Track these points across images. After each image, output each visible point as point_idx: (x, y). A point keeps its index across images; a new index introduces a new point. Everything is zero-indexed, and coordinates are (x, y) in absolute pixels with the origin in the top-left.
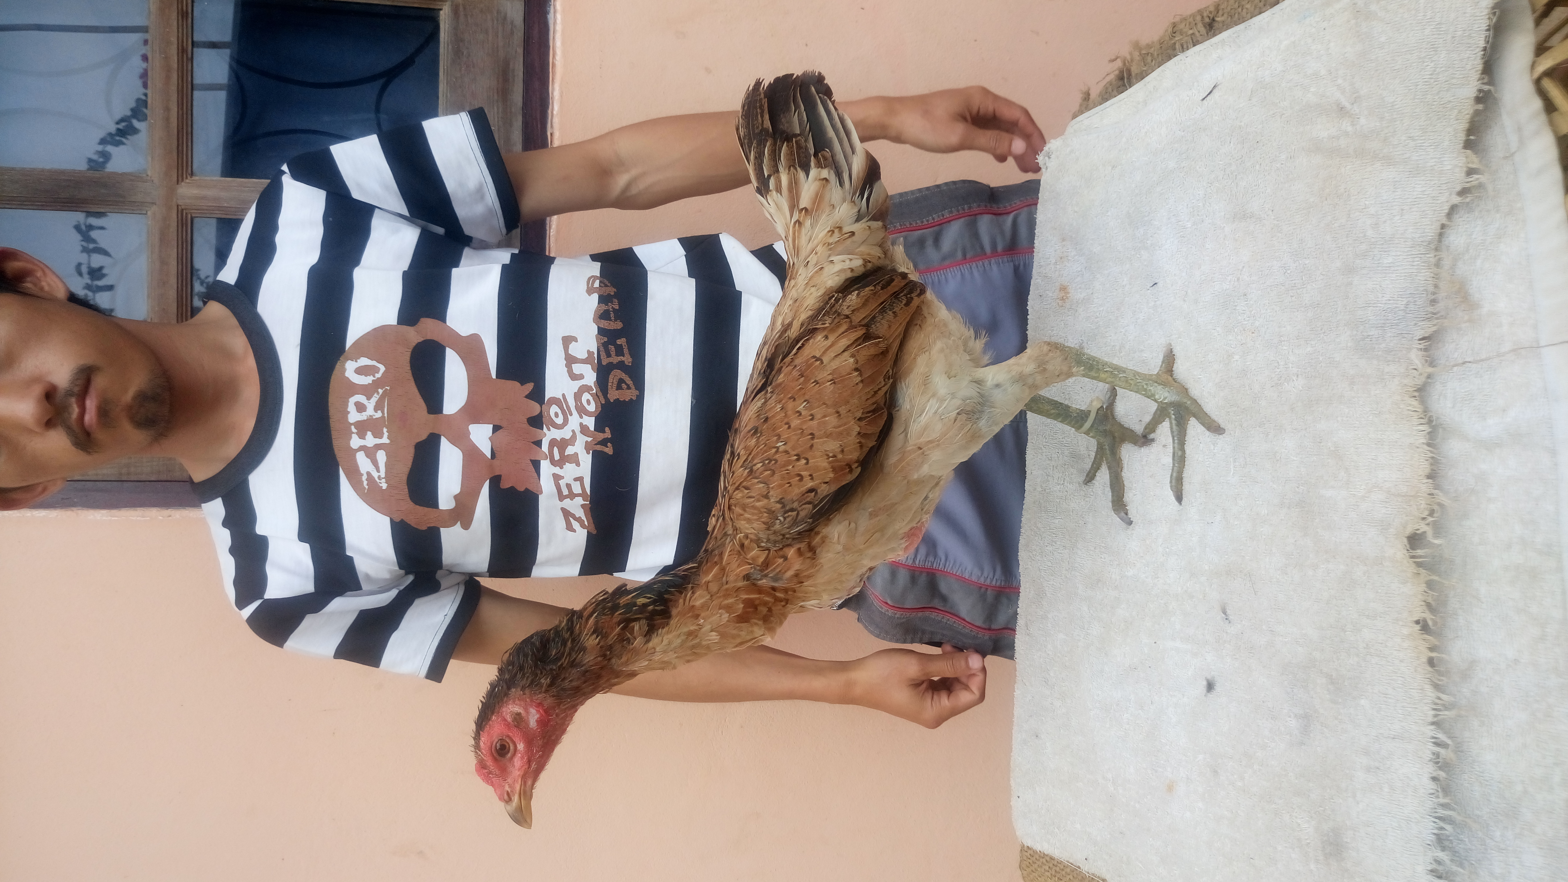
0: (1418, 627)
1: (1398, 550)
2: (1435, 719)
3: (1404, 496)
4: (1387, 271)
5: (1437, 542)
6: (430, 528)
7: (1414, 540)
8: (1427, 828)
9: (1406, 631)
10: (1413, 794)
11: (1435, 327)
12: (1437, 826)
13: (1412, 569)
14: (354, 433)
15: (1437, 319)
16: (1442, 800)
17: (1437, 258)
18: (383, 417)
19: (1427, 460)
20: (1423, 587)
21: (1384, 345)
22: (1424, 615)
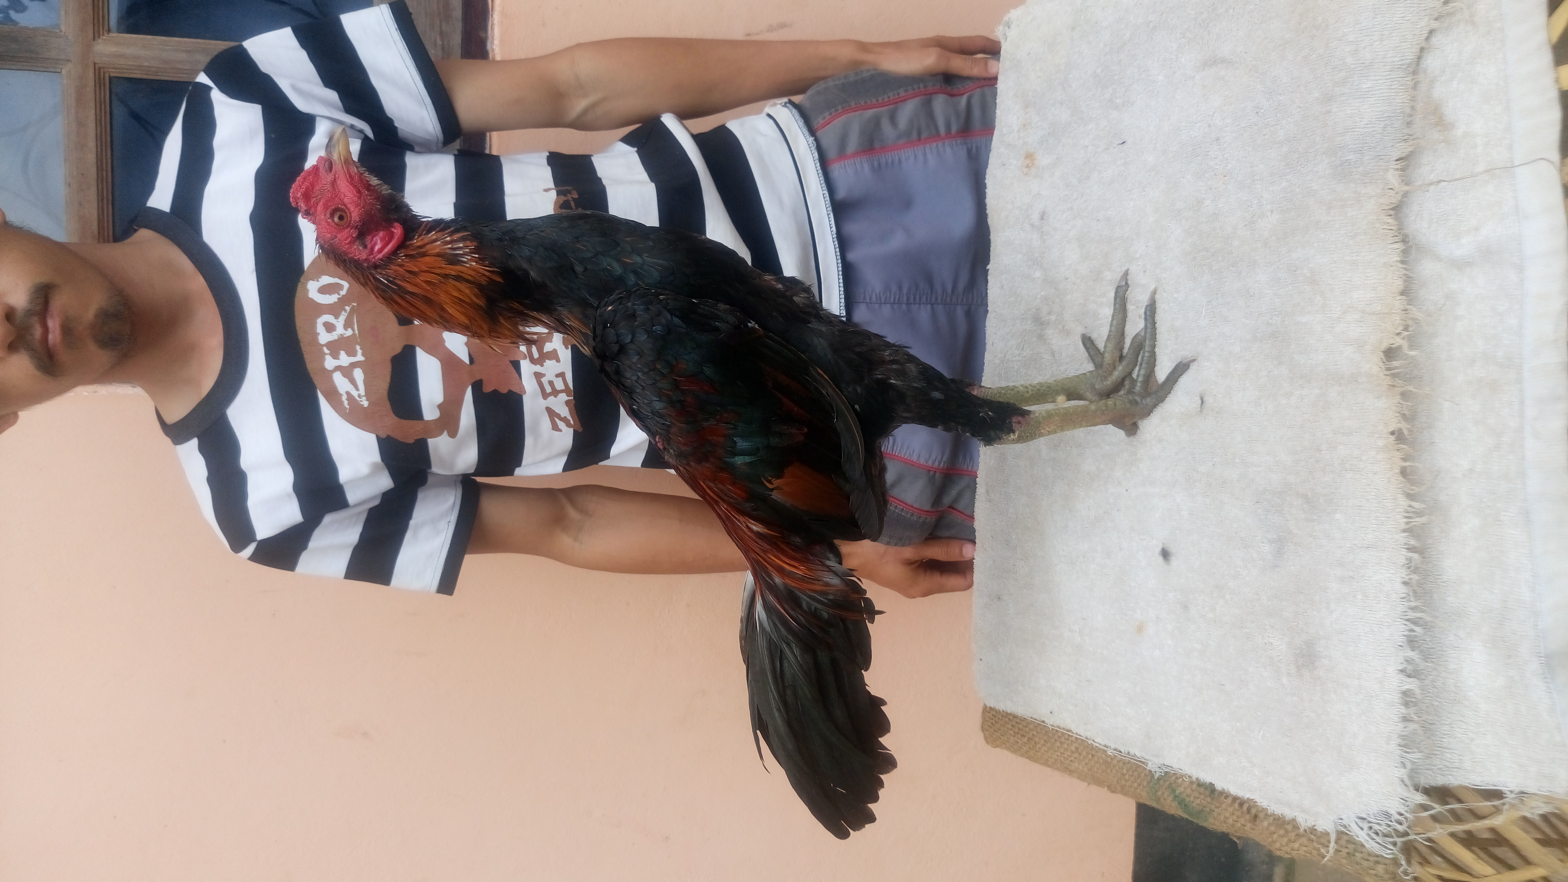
0: (1393, 438)
1: (1373, 365)
2: (1408, 527)
3: (1377, 314)
4: (1366, 96)
5: (1412, 353)
6: (417, 441)
7: (1390, 353)
8: (1398, 631)
9: (1381, 443)
10: (1386, 599)
11: (1411, 147)
12: (1408, 628)
13: (1388, 381)
14: (327, 354)
15: (1413, 140)
16: (1413, 604)
17: (1414, 81)
18: (354, 334)
19: (1401, 278)
20: (1398, 399)
21: (1361, 168)
22: (1399, 426)
